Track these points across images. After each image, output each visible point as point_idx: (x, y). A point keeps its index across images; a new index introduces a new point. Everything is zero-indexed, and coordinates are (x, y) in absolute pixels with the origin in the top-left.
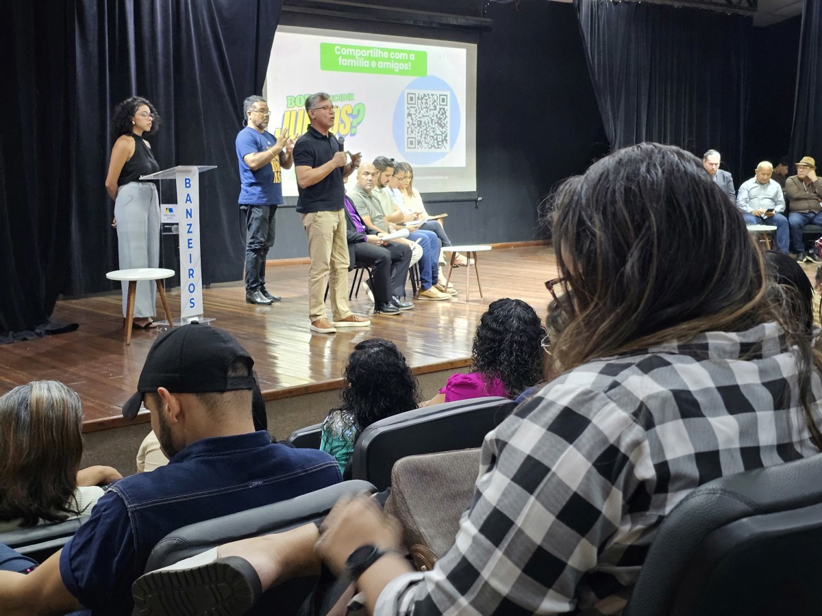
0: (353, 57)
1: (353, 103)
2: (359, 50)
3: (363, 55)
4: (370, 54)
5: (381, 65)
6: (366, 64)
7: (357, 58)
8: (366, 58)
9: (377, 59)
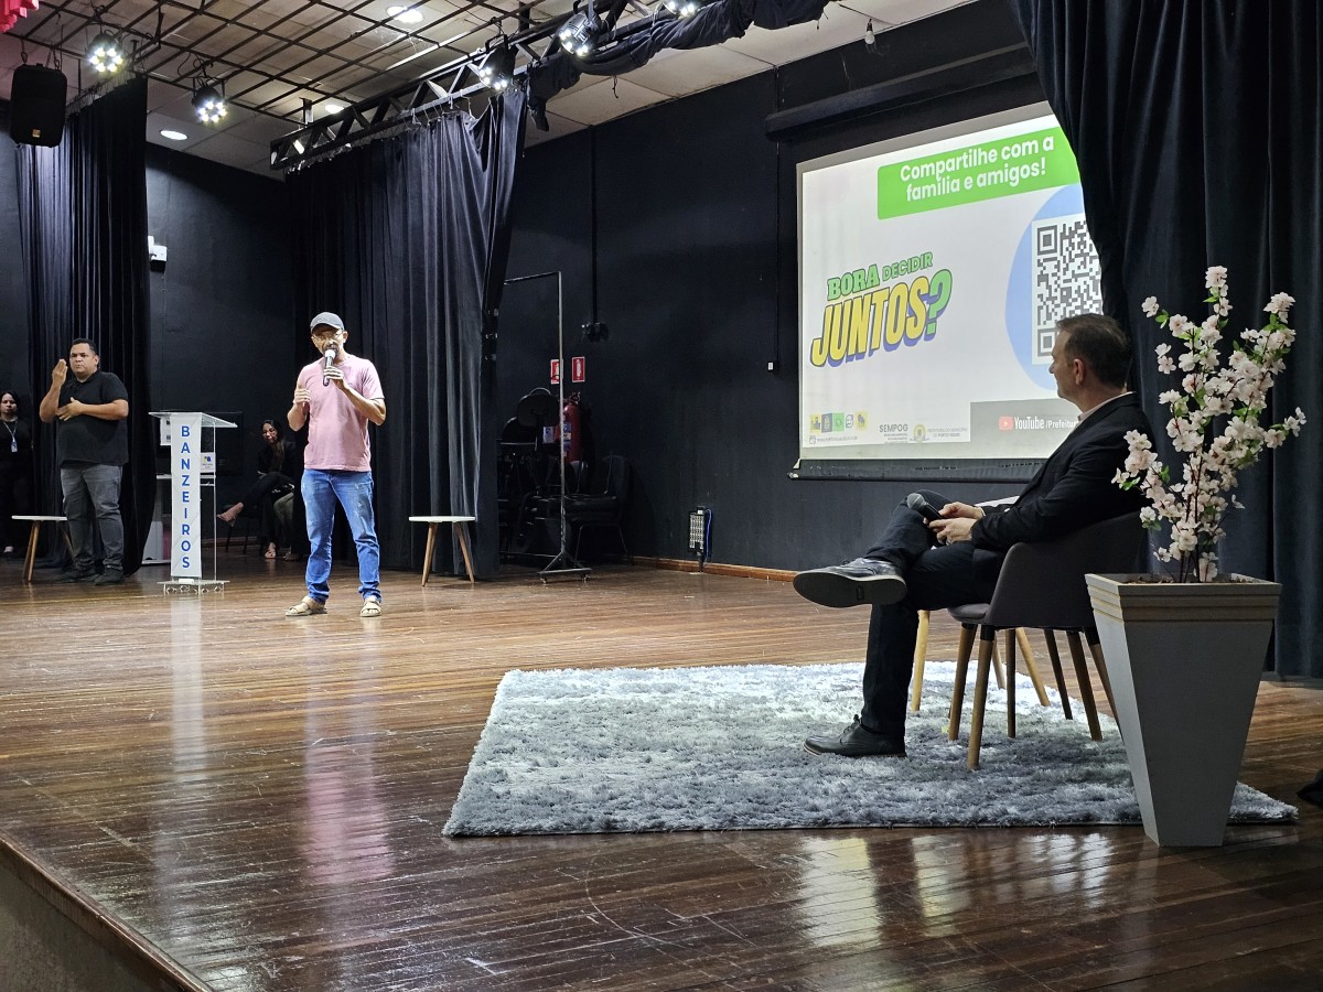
0: (931, 179)
1: (929, 273)
2: (942, 162)
3: (949, 170)
4: (961, 162)
5: (984, 180)
6: (953, 186)
7: (938, 179)
8: (953, 175)
9: (974, 172)
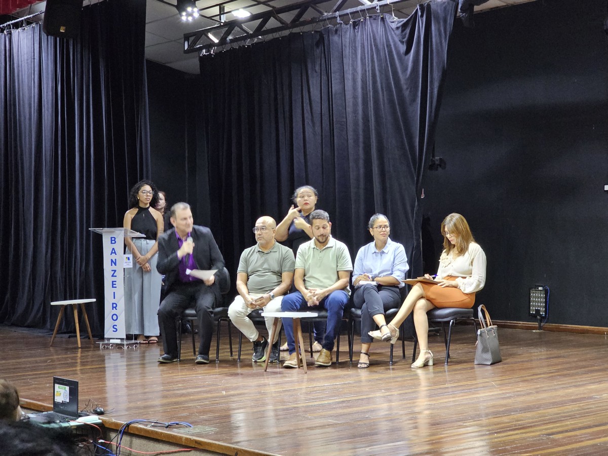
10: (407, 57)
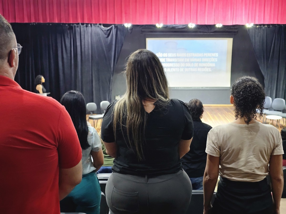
10: (107, 39)
